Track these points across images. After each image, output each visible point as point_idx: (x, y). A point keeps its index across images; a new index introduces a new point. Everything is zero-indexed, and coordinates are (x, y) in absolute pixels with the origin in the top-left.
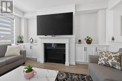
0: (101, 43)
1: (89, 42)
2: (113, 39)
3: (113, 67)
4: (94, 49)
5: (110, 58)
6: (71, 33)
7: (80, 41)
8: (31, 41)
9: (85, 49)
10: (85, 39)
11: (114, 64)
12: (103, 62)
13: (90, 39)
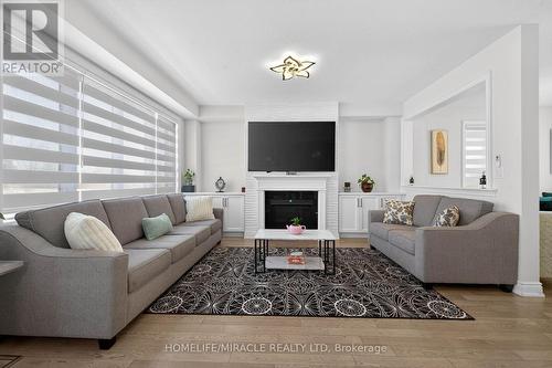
0: (391, 191)
1: (367, 186)
2: (412, 181)
3: (403, 224)
4: (377, 200)
5: (400, 210)
6: (330, 167)
7: (347, 185)
8: (221, 185)
9: (360, 203)
10: (360, 181)
11: (404, 218)
12: (391, 217)
13: (369, 182)
